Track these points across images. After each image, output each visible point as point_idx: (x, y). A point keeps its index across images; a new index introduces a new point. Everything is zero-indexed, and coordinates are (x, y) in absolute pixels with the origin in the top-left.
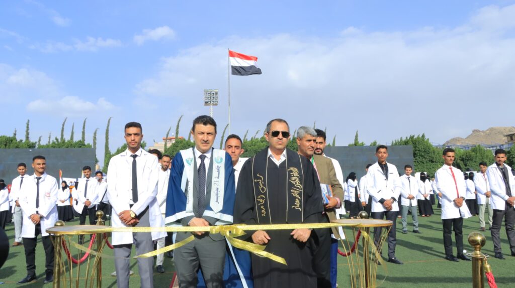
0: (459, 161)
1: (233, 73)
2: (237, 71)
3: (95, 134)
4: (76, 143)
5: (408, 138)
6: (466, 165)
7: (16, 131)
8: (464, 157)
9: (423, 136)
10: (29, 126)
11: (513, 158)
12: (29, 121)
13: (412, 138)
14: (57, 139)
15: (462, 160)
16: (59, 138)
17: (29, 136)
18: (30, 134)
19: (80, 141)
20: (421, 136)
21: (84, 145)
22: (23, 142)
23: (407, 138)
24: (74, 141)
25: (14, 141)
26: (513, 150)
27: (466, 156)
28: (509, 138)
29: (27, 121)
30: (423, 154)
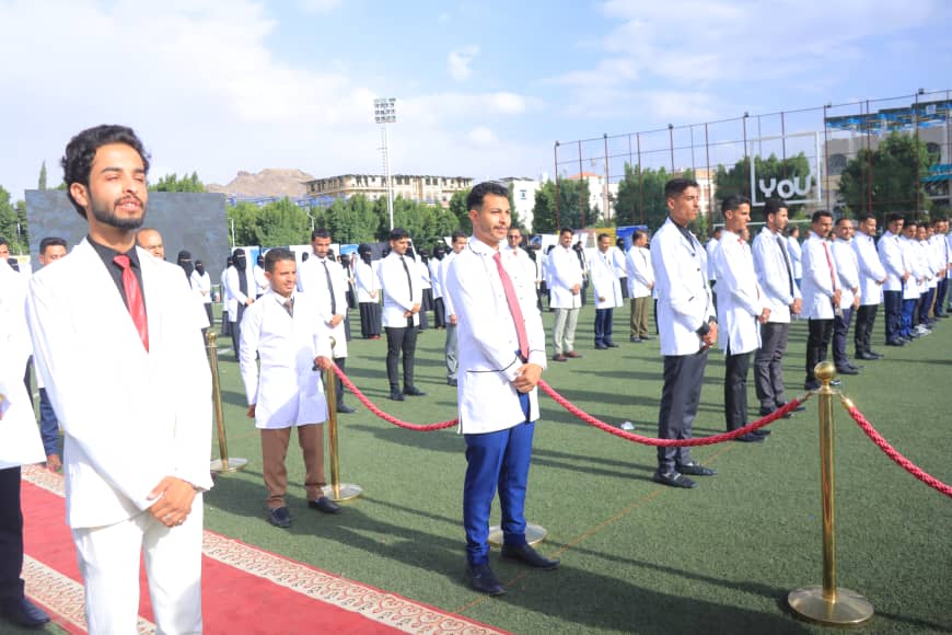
0: (254, 226)
5: (164, 180)
6: (266, 233)
8: (262, 218)
9: (195, 177)
11: (336, 220)
13: (172, 179)
15: (260, 223)
20: (189, 177)
23: (161, 180)
26: (337, 207)
27: (267, 215)
28: (309, 187)
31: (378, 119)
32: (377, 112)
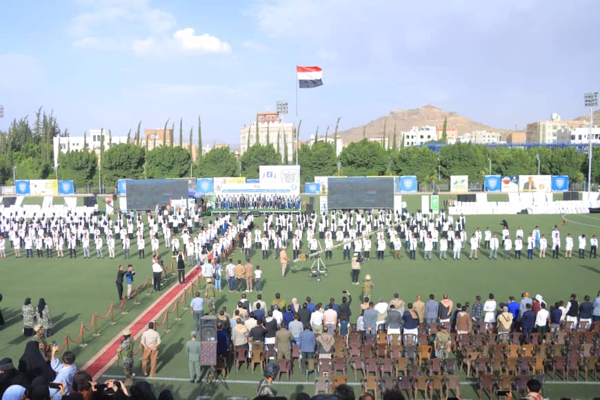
1: (301, 87)
2: (304, 84)
3: (191, 131)
4: (176, 148)
6: (507, 169)
8: (505, 162)
14: (160, 145)
15: (503, 164)
16: (162, 144)
19: (179, 147)
20: (468, 142)
21: (182, 150)
24: (174, 146)
30: (466, 159)
31: (586, 105)
32: (586, 101)
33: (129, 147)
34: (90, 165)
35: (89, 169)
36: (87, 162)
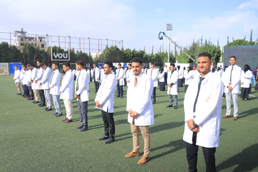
7: (245, 36)
10: (252, 33)
12: (252, 30)
17: (252, 39)
18: (252, 37)
22: (248, 42)
25: (243, 42)
29: (251, 31)
33: (242, 42)
34: (216, 54)
35: (215, 56)
36: (214, 53)
